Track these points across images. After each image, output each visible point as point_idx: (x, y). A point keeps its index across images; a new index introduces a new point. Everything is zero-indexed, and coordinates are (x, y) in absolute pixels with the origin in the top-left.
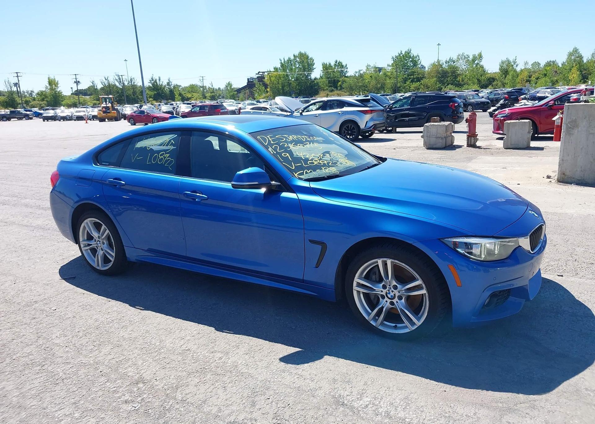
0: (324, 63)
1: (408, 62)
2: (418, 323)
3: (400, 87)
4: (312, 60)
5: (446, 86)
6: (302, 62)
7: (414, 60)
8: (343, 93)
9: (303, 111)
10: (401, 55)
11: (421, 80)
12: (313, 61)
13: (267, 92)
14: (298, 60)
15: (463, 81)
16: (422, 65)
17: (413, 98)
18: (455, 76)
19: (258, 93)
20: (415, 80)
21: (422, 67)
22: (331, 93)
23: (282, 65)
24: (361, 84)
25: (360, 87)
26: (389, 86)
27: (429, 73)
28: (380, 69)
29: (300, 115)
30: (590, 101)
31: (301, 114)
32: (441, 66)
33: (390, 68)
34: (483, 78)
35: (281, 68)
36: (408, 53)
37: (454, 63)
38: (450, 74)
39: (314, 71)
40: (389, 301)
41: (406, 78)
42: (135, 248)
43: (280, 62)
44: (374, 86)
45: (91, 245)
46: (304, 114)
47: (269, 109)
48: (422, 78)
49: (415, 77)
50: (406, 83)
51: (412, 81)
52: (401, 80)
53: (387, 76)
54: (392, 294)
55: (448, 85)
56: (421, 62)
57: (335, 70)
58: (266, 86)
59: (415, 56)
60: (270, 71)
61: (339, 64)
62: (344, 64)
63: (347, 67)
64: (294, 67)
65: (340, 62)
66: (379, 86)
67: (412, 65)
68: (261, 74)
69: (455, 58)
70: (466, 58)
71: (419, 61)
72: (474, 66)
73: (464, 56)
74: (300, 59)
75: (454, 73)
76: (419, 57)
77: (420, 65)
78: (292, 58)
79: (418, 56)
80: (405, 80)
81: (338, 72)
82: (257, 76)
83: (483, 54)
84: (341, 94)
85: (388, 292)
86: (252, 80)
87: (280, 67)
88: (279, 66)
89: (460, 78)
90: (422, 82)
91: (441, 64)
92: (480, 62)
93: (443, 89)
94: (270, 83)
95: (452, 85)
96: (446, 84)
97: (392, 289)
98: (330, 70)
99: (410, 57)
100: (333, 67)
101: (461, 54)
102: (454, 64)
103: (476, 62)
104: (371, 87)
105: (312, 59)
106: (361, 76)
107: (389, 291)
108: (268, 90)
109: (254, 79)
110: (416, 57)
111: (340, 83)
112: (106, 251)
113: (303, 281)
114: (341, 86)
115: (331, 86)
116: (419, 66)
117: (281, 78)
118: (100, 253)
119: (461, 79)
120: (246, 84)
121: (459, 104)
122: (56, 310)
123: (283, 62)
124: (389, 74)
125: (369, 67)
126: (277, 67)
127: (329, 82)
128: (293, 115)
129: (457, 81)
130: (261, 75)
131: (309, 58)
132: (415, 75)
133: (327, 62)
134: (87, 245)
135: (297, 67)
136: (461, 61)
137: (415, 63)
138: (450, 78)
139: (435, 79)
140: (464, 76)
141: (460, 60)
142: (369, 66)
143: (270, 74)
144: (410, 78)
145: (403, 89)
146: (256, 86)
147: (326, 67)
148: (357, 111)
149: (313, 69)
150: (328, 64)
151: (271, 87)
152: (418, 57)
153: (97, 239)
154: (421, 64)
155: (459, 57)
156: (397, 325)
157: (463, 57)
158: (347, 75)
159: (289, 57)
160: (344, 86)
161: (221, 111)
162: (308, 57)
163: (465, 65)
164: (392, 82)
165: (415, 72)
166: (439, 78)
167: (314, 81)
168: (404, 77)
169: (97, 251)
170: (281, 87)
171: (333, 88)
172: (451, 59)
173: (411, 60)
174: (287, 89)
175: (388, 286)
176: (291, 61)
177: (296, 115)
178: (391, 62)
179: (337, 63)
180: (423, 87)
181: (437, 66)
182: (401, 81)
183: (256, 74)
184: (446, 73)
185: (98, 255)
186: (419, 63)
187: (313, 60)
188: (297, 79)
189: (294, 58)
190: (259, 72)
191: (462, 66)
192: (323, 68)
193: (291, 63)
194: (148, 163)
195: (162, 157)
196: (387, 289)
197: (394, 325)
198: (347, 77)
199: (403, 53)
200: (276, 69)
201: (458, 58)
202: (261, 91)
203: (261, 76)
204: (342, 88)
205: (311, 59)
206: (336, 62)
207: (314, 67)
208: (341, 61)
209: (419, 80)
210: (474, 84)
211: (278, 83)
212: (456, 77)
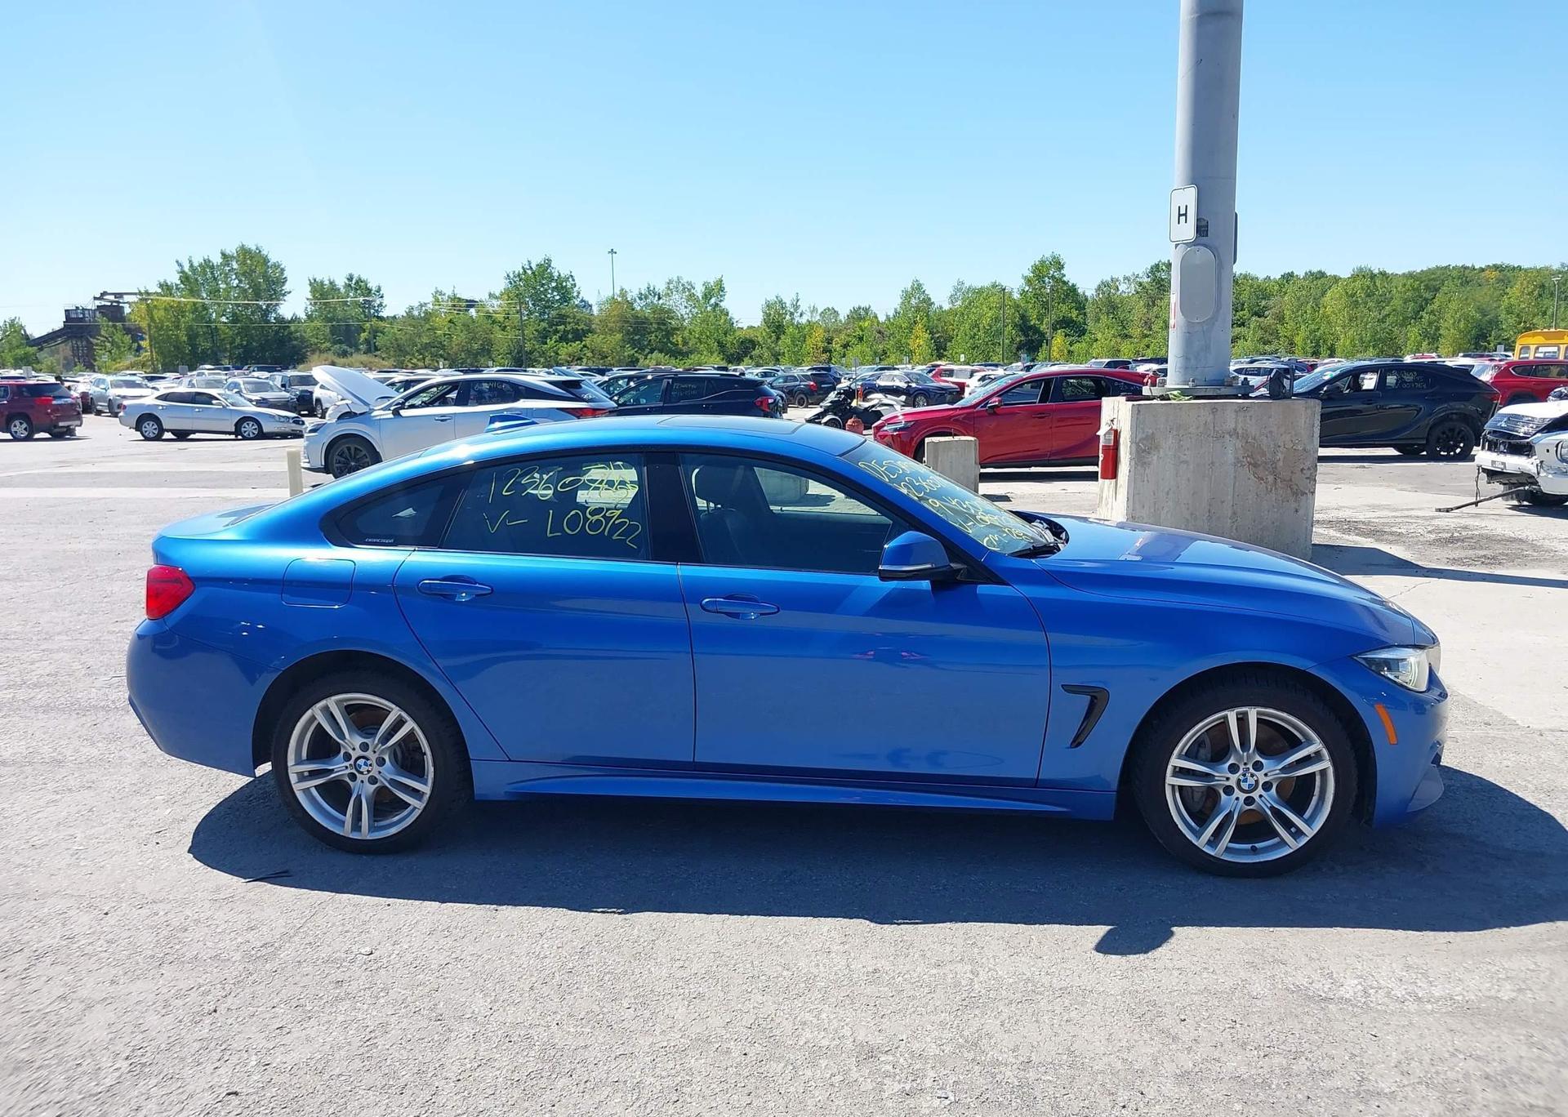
0: (315, 280)
1: (546, 290)
2: (1310, 832)
3: (531, 352)
4: (279, 270)
5: (646, 355)
6: (247, 274)
7: (562, 287)
8: (377, 360)
10: (529, 272)
11: (584, 339)
12: (282, 274)
13: (139, 348)
14: (235, 266)
15: (685, 343)
16: (582, 301)
17: (668, 383)
18: (666, 330)
19: (110, 351)
20: (570, 336)
21: (585, 306)
22: (342, 360)
23: (185, 278)
24: (425, 340)
25: (426, 347)
26: (504, 349)
27: (604, 322)
28: (471, 304)
29: (392, 416)
30: (1171, 396)
31: (396, 413)
32: (630, 304)
33: (495, 302)
34: (729, 338)
35: (182, 286)
36: (545, 266)
37: (659, 298)
38: (655, 326)
39: (285, 298)
40: (1243, 796)
41: (545, 329)
43: (179, 269)
44: (463, 346)
46: (403, 412)
48: (585, 333)
49: (569, 328)
50: (546, 344)
51: (561, 339)
52: (533, 333)
53: (494, 322)
54: (1251, 781)
55: (652, 352)
56: (579, 293)
57: (349, 299)
58: (135, 333)
59: (562, 275)
60: (147, 293)
61: (358, 285)
62: (372, 285)
63: (381, 292)
64: (223, 286)
65: (360, 279)
66: (476, 346)
67: (558, 297)
68: (112, 298)
69: (661, 288)
70: (688, 289)
71: (575, 289)
72: (709, 309)
73: (683, 285)
74: (244, 263)
75: (665, 325)
76: (573, 280)
77: (579, 300)
78: (217, 260)
79: (572, 276)
80: (544, 336)
81: (357, 304)
82: (98, 303)
83: (726, 285)
84: (371, 362)
85: (1242, 778)
86: (81, 316)
87: (179, 282)
88: (174, 279)
89: (678, 339)
90: (587, 341)
91: (629, 299)
92: (721, 301)
93: (641, 361)
94: (149, 326)
95: (661, 351)
96: (647, 351)
97: (1252, 770)
98: (333, 298)
99: (551, 279)
100: (343, 290)
101: (675, 279)
102: (661, 302)
103: (713, 301)
104: (455, 348)
105: (279, 266)
106: (428, 316)
107: (1244, 775)
108: (144, 344)
109: (86, 312)
110: (567, 280)
111: (366, 334)
112: (390, 782)
113: (1036, 783)
114: (367, 341)
115: (340, 342)
116: (576, 303)
117: (185, 311)
118: (367, 791)
119: (680, 339)
120: (61, 325)
123: (186, 268)
124: (500, 317)
125: (440, 297)
126: (169, 284)
127: (333, 330)
128: (373, 414)
129: (672, 343)
130: (112, 302)
131: (269, 264)
132: (569, 323)
133: (324, 276)
135: (235, 285)
136: (676, 296)
137: (565, 293)
138: (656, 336)
139: (619, 336)
140: (686, 333)
141: (674, 293)
142: (441, 294)
143: (149, 302)
144: (556, 331)
145: (540, 356)
146: (103, 333)
147: (321, 292)
148: (558, 409)
149: (284, 295)
150: (327, 282)
151: (155, 338)
152: (570, 279)
154: (580, 296)
155: (671, 286)
156: (1256, 845)
157: (681, 288)
158: (385, 314)
159: (206, 258)
160: (380, 341)
162: (266, 261)
163: (686, 307)
164: (511, 339)
165: (568, 317)
166: (628, 333)
167: (289, 327)
168: (539, 328)
169: (352, 788)
170: (185, 339)
171: (344, 347)
172: (652, 288)
173: (554, 284)
174: (205, 344)
175: (1242, 767)
176: (212, 267)
177: (381, 415)
178: (500, 286)
179: (354, 282)
180: (590, 355)
181: (620, 305)
182: (532, 336)
183: (95, 298)
184: (644, 323)
185: (356, 799)
186: (575, 294)
187: (283, 270)
188: (235, 319)
189: (221, 260)
190: (104, 294)
191: (681, 308)
192: (314, 291)
193: (212, 273)
194: (549, 535)
195: (597, 517)
196: (1241, 772)
197: (1248, 846)
198: (381, 319)
199: (534, 266)
200: (166, 288)
201: (669, 288)
202: (118, 347)
203: (109, 304)
204: (372, 348)
205: (277, 266)
206: (350, 279)
207: (286, 288)
208: (363, 277)
209: (579, 336)
210: (712, 353)
211: (177, 327)
212: (669, 333)
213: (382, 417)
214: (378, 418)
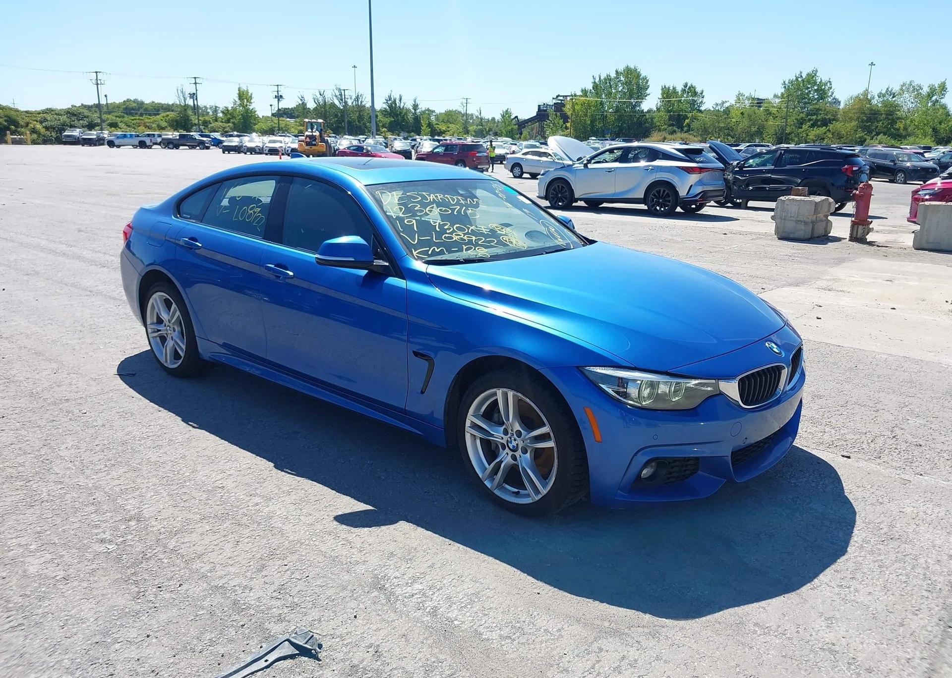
0: (665, 87)
1: (810, 91)
2: (544, 491)
3: (790, 134)
4: (646, 81)
5: (873, 137)
6: (628, 83)
7: (821, 90)
8: (691, 137)
9: (589, 161)
10: (800, 79)
11: (829, 124)
12: (647, 83)
13: (567, 128)
14: (622, 79)
15: (905, 129)
16: (834, 99)
17: (781, 153)
18: (893, 119)
19: (552, 129)
20: (819, 123)
21: (835, 102)
22: (670, 136)
23: (596, 86)
24: (722, 125)
25: (721, 129)
26: (772, 131)
27: (846, 112)
28: (759, 102)
29: (583, 168)
31: (586, 166)
32: (869, 101)
33: (777, 101)
34: (943, 126)
35: (593, 91)
36: (812, 76)
37: (893, 97)
38: (884, 116)
39: (646, 98)
40: (511, 453)
41: (802, 118)
42: (208, 340)
43: (593, 81)
44: (745, 129)
45: (160, 330)
46: (590, 166)
47: (552, 156)
48: (830, 121)
49: (819, 117)
50: (801, 128)
51: (813, 126)
52: (793, 121)
53: (770, 114)
54: (514, 443)
55: (878, 134)
56: (833, 93)
57: (683, 99)
58: (565, 118)
59: (823, 81)
60: (575, 95)
61: (691, 90)
62: (698, 90)
63: (703, 94)
64: (614, 91)
65: (692, 86)
66: (753, 129)
67: (816, 97)
68: (562, 98)
69: (896, 88)
70: (917, 90)
71: (831, 91)
72: (929, 105)
73: (913, 87)
74: (627, 77)
75: (891, 115)
76: (831, 84)
77: (832, 98)
78: (613, 75)
79: (830, 82)
80: (801, 123)
81: (688, 102)
82: (554, 101)
83: (948, 85)
84: (686, 138)
85: (509, 439)
86: (545, 109)
87: (592, 89)
88: (589, 87)
89: (900, 125)
90: (831, 126)
91: (869, 97)
92: (942, 98)
93: (867, 141)
94: (572, 114)
95: (885, 134)
96: (874, 133)
97: (515, 436)
98: (674, 98)
99: (815, 83)
100: (680, 93)
101: (908, 82)
102: (894, 99)
103: (934, 98)
104: (739, 130)
105: (646, 78)
106: (727, 111)
107: (511, 438)
108: (568, 125)
109: (548, 106)
110: (826, 84)
111: (689, 120)
112: (176, 342)
113: (405, 412)
114: (689, 125)
115: (673, 125)
116: (830, 100)
117: (591, 106)
118: (170, 344)
119: (902, 126)
120: (535, 114)
121: (860, 168)
122: (86, 413)
123: (597, 80)
124: (774, 110)
125: (741, 98)
126: (587, 90)
127: (671, 118)
128: (573, 167)
129: (895, 129)
130: (561, 100)
131: (641, 77)
132: (821, 114)
133: (670, 84)
134: (156, 330)
135: (620, 90)
136: (906, 95)
137: (822, 93)
138: (883, 124)
139: (854, 123)
140: (908, 122)
141: (905, 93)
142: (742, 95)
143: (574, 100)
144: (810, 120)
145: (796, 136)
146: (550, 118)
147: (668, 93)
148: (677, 167)
149: (646, 96)
150: (671, 88)
151: (574, 121)
152: (828, 84)
153: (167, 324)
154: (833, 96)
155: (904, 88)
156: (520, 491)
157: (911, 89)
158: (702, 108)
159: (608, 74)
160: (694, 125)
161: (477, 155)
162: (639, 75)
163: (912, 103)
164: (778, 125)
165: (821, 110)
166: (863, 121)
167: (645, 115)
168: (798, 117)
169: (166, 340)
170: (589, 122)
171: (675, 128)
172: (890, 90)
173: (816, 88)
174: (599, 125)
175: (510, 431)
176: (610, 80)
177: (577, 167)
178: (780, 90)
179: (687, 88)
180: (830, 136)
181: (864, 99)
182: (792, 123)
183: (553, 98)
184: (876, 114)
185: (166, 346)
186: (830, 94)
187: (648, 81)
188: (617, 110)
189: (615, 76)
190: (558, 96)
191: (907, 102)
192: (663, 94)
193: (610, 83)
194: (234, 220)
195: (252, 211)
196: (509, 435)
197: (517, 490)
198: (700, 111)
199: (804, 76)
200: (585, 92)
201: (901, 89)
202: (556, 126)
203: (560, 102)
204: (689, 129)
205: (645, 78)
206: (686, 86)
207: (648, 92)
208: (693, 85)
209: (825, 123)
210: (925, 136)
211: (586, 115)
212: (893, 122)
213: (578, 168)
214: (576, 168)
